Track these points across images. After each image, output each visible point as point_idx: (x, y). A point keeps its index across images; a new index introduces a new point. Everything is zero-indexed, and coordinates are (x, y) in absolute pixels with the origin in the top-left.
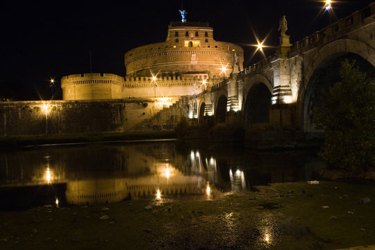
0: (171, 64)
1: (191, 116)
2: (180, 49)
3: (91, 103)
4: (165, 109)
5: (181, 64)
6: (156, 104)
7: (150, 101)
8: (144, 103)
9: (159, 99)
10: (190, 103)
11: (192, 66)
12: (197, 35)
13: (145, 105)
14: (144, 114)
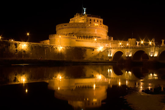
0: (87, 32)
1: (109, 55)
2: (92, 27)
3: (75, 47)
4: (100, 52)
5: (92, 33)
6: (97, 50)
7: (95, 49)
8: (93, 49)
9: (98, 48)
10: (109, 50)
11: (95, 34)
12: (98, 21)
13: (93, 50)
14: (93, 53)
